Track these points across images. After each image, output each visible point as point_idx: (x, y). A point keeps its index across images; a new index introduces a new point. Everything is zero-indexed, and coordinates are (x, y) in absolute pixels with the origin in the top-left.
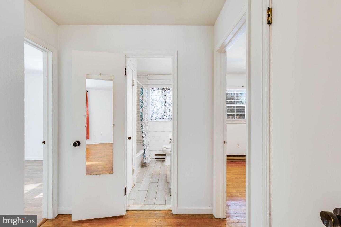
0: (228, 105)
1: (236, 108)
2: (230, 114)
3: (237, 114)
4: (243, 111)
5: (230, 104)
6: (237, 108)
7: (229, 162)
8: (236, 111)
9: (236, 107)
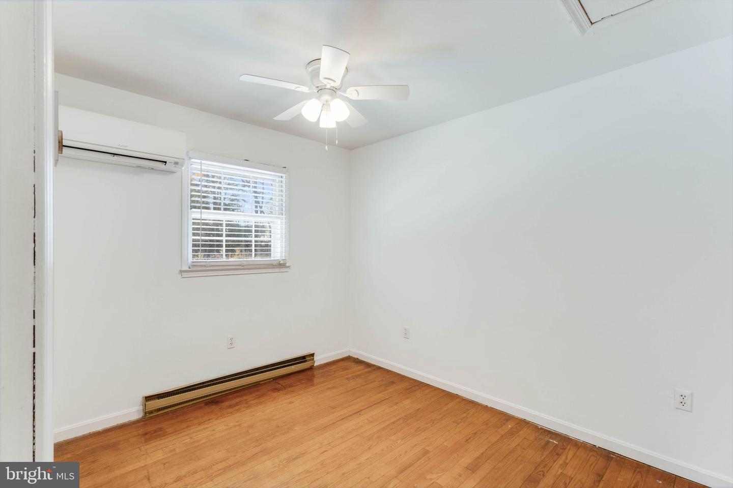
0: (196, 214)
1: (224, 225)
2: (203, 246)
3: (226, 246)
4: (245, 236)
5: (203, 210)
6: (227, 225)
7: (201, 408)
8: (224, 235)
9: (224, 223)
